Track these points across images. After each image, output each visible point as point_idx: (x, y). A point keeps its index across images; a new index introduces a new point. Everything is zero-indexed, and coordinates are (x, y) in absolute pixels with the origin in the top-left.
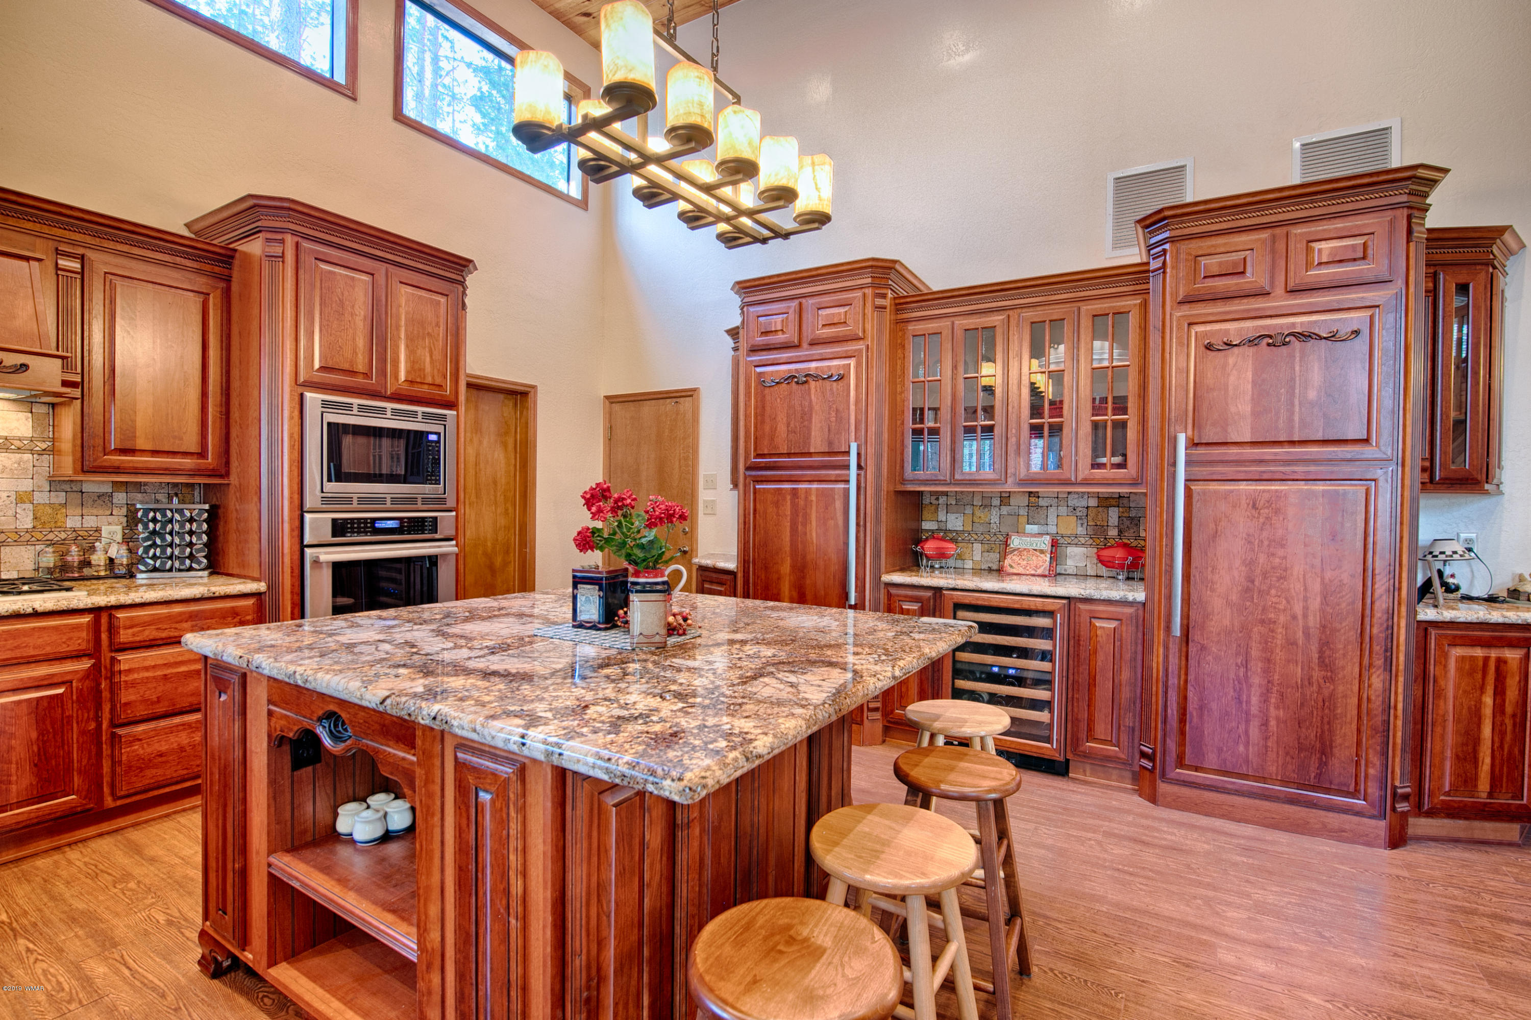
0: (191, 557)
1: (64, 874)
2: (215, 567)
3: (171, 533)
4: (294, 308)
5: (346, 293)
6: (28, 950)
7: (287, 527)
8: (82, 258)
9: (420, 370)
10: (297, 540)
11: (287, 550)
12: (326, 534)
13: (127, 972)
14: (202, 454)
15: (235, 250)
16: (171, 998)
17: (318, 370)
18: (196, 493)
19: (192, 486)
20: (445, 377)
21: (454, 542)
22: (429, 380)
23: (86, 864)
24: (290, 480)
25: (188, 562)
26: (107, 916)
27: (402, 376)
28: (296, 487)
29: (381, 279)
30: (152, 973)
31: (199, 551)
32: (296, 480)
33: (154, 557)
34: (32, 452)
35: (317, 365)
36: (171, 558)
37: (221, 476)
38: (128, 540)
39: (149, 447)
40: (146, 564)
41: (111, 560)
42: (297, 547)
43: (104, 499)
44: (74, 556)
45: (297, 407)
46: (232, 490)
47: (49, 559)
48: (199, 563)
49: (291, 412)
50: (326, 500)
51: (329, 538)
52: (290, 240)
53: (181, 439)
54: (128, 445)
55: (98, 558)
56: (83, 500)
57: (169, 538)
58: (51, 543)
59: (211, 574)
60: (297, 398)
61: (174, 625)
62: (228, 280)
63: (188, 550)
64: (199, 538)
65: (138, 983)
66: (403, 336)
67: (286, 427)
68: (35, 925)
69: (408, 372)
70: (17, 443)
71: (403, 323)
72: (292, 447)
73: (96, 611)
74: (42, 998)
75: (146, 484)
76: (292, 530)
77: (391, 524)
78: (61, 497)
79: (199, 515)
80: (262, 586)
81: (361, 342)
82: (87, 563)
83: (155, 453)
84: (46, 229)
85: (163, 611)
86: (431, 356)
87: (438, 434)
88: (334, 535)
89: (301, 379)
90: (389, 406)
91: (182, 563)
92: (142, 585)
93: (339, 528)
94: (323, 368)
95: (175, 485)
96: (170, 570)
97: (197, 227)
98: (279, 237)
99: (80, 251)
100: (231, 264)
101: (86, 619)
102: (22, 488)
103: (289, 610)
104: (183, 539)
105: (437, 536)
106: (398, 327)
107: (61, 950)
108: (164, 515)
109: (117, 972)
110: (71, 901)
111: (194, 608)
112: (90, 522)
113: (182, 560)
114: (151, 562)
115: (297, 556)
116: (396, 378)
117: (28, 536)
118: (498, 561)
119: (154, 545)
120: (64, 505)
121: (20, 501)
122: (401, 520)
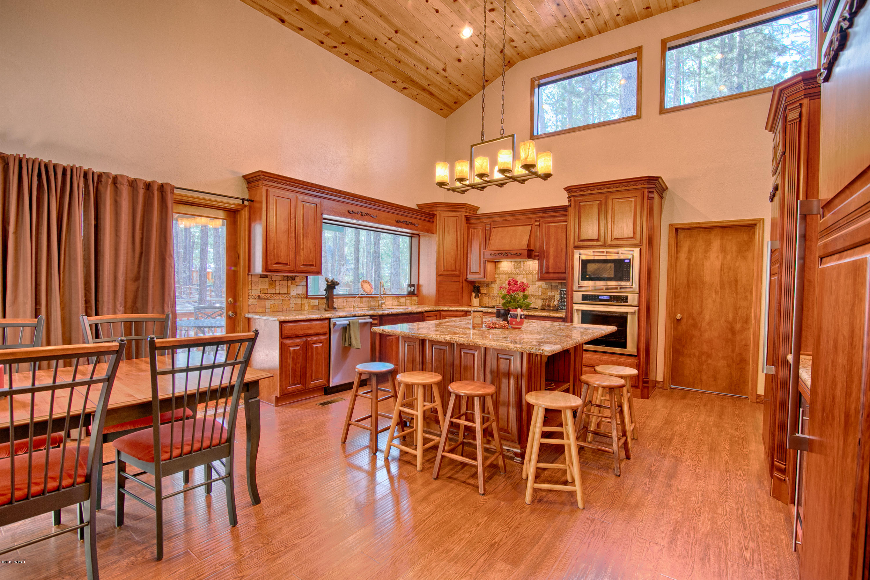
4: (573, 222)
5: (590, 211)
8: (540, 221)
9: (622, 233)
10: (572, 301)
12: (580, 300)
14: (565, 273)
17: (580, 241)
20: (635, 233)
22: (626, 236)
24: (571, 281)
28: (572, 283)
39: (552, 271)
41: (555, 305)
42: (572, 304)
43: (556, 287)
44: (547, 304)
45: (573, 255)
47: (542, 304)
49: (571, 257)
50: (581, 287)
52: (572, 199)
53: (560, 269)
54: (548, 272)
56: (551, 288)
58: (544, 299)
60: (573, 252)
67: (570, 263)
70: (536, 271)
72: (571, 269)
76: (571, 298)
77: (605, 297)
81: (595, 228)
82: (549, 305)
83: (554, 273)
84: (533, 216)
86: (627, 226)
88: (583, 300)
89: (574, 246)
90: (606, 250)
93: (585, 298)
99: (538, 219)
102: (540, 284)
105: (628, 304)
112: (553, 294)
117: (540, 297)
118: (738, 326)
120: (548, 289)
121: (539, 287)
122: (610, 296)
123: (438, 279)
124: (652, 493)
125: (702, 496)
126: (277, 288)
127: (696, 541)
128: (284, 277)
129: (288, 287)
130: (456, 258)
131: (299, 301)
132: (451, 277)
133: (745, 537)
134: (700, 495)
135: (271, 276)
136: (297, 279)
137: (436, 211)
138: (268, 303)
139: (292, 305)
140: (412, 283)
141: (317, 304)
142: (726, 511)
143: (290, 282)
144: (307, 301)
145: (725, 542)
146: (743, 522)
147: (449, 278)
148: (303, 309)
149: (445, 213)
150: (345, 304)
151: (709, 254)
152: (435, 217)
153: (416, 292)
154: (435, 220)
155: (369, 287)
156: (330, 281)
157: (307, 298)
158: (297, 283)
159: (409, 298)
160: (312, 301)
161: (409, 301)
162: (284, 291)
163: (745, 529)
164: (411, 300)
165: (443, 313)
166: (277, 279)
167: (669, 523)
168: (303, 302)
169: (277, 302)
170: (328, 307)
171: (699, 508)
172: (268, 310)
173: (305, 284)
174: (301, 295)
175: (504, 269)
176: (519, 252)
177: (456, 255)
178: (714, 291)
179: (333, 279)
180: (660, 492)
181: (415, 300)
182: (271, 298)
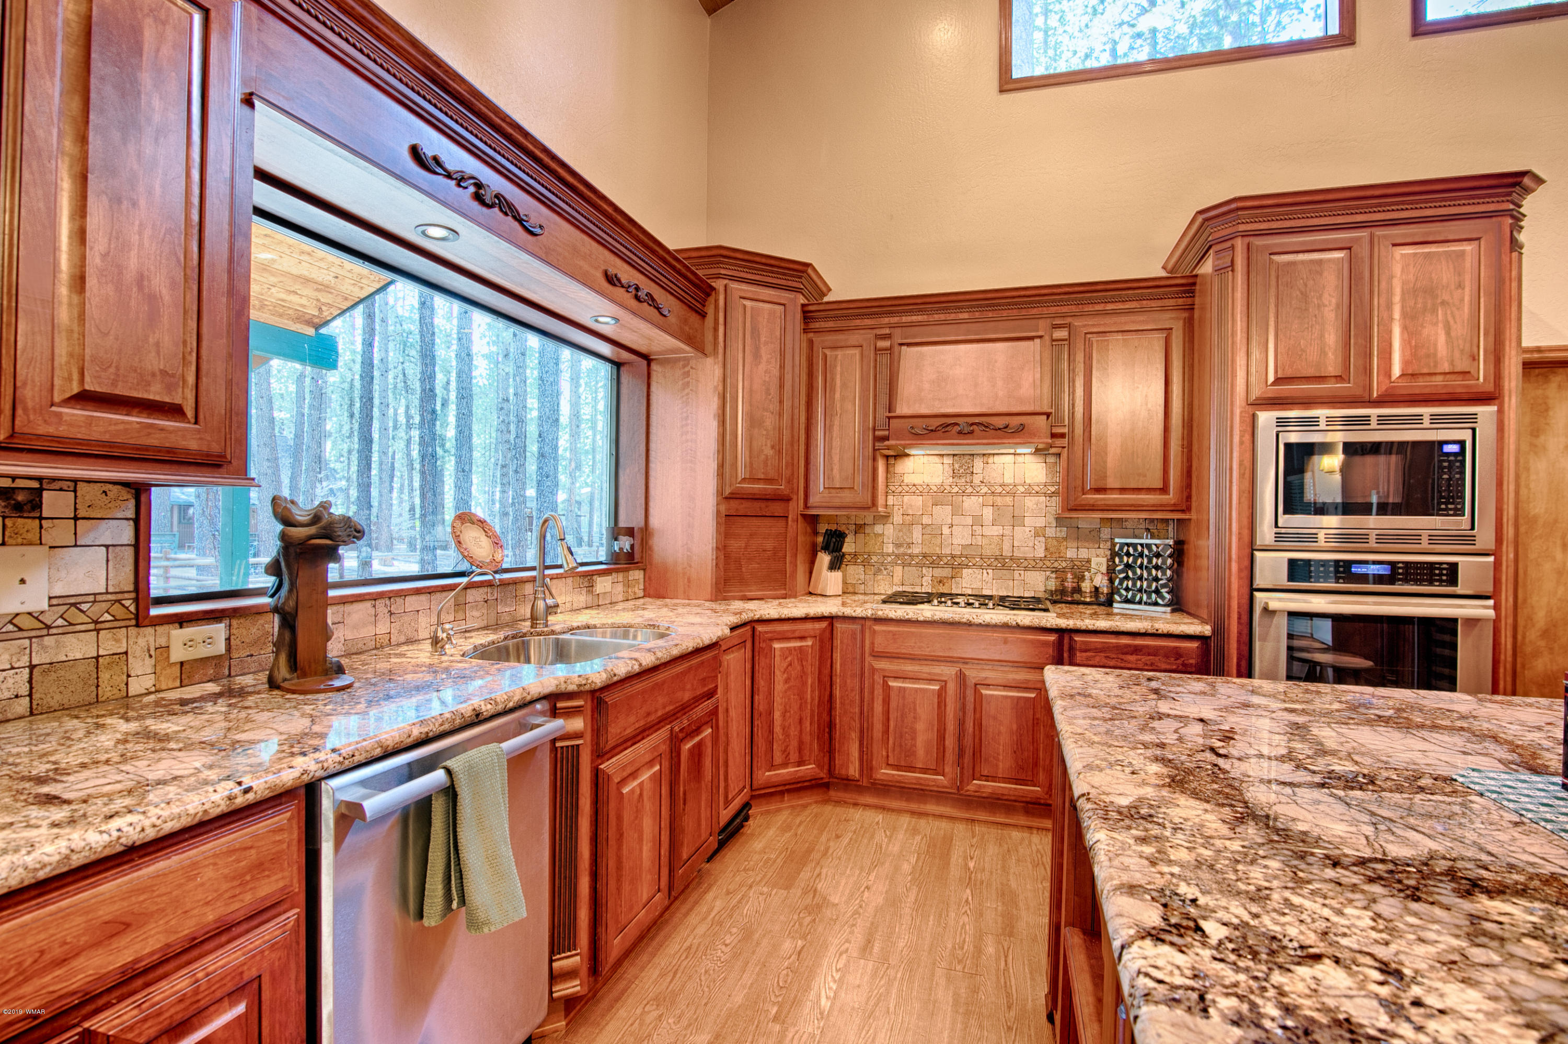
0: (1157, 591)
1: (1021, 850)
2: (1178, 606)
3: (1141, 567)
4: (1245, 319)
5: (1311, 283)
6: (967, 901)
7: (1234, 567)
8: (1069, 326)
9: (1428, 356)
10: (1246, 582)
11: (1235, 594)
12: (1282, 578)
13: (1003, 963)
14: (1164, 490)
15: (1196, 276)
16: (1012, 1013)
17: (1274, 384)
18: (1170, 528)
19: (1166, 521)
20: (1474, 358)
21: (1491, 602)
22: (1446, 367)
23: (1038, 851)
24: (1239, 514)
25: (1154, 596)
26: (1022, 905)
27: (1396, 371)
28: (1246, 522)
29: (1363, 251)
30: (1016, 979)
31: (1163, 586)
32: (1246, 513)
33: (1127, 589)
34: (1045, 494)
35: (1271, 378)
36: (1140, 590)
37: (1183, 511)
38: (1111, 572)
39: (1117, 485)
40: (1121, 596)
41: (1097, 589)
42: (1246, 591)
43: (1094, 534)
44: (1069, 585)
45: (1249, 429)
46: (1193, 525)
47: (1052, 585)
48: (1163, 598)
49: (1241, 436)
50: (1279, 537)
51: (1283, 581)
52: (1239, 243)
53: (1145, 476)
54: (1101, 485)
55: (1086, 586)
56: (1078, 535)
57: (1139, 571)
58: (1056, 571)
59: (1173, 611)
60: (1249, 420)
61: (1121, 656)
62: (1191, 308)
63: (1154, 585)
64: (1164, 573)
65: (1002, 981)
66: (1397, 315)
67: (1236, 454)
68: (982, 883)
69: (1405, 363)
70: (1037, 488)
71: (1397, 298)
72: (1242, 476)
73: (1060, 631)
74: (950, 946)
75: (1127, 520)
76: (1240, 570)
77: (1373, 570)
78: (1063, 532)
79: (1164, 550)
80: (1207, 630)
81: (1332, 338)
82: (1078, 590)
83: (1123, 490)
84: (1045, 311)
85: (1113, 640)
86: (1448, 333)
87: (1462, 443)
88: (1291, 578)
89: (1253, 397)
90: (1374, 412)
91: (1149, 597)
92: (1117, 614)
93: (1297, 570)
94: (1278, 381)
95: (1152, 521)
96: (1140, 603)
97: (1170, 266)
98: (1228, 244)
99: (1068, 320)
100: (1193, 292)
101: (1052, 638)
102: (1038, 525)
103: (1235, 660)
104: (1150, 574)
105: (1459, 590)
106: (1389, 306)
107: (981, 915)
108: (1135, 549)
109: (998, 959)
110: (1011, 877)
111: (1139, 642)
112: (1084, 554)
113: (1149, 594)
114: (1124, 592)
115: (1245, 601)
116: (1388, 374)
117: (1041, 564)
119: (1127, 578)
120: (1065, 539)
121: (1037, 535)
122: (1393, 564)
123: (723, 508)
130: (780, 440)
131: (77, 647)
132: (762, 504)
136: (53, 503)
137: (718, 276)
140: (622, 524)
141: (221, 648)
144: (148, 637)
147: (757, 505)
148: (106, 691)
149: (744, 287)
150: (382, 628)
151: (1542, 438)
152: (711, 299)
153: (637, 557)
154: (710, 310)
155: (485, 542)
156: (301, 516)
157: (140, 620)
158: (59, 533)
159: (620, 577)
160: (178, 634)
161: (620, 588)
164: (627, 584)
165: (760, 628)
170: (293, 664)
173: (126, 534)
174: (95, 611)
175: (916, 479)
176: (1016, 421)
177: (780, 430)
178: (1559, 542)
179: (325, 506)
181: (637, 580)
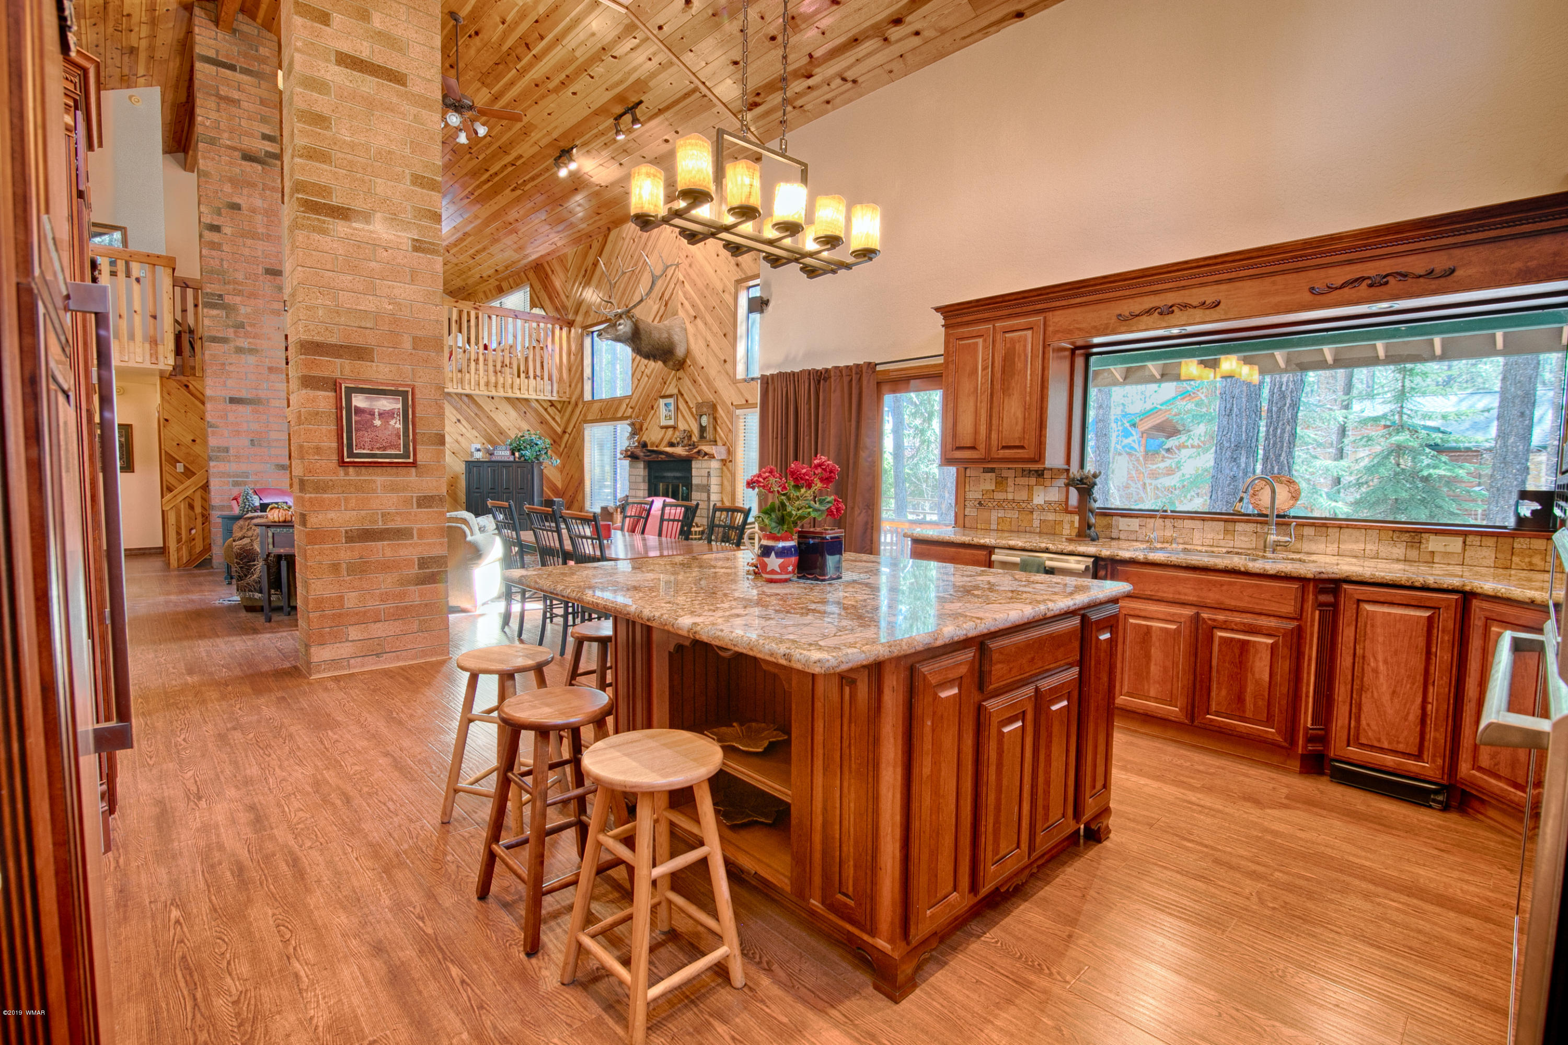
124: (391, 910)
125: (297, 976)
126: (1009, 489)
127: (261, 884)
128: (1023, 470)
129: (1030, 488)
131: (1051, 517)
133: (182, 941)
134: (302, 974)
135: (1001, 469)
138: (994, 515)
139: (1036, 523)
142: (230, 974)
143: (1033, 481)
144: (1068, 517)
145: (215, 910)
146: (188, 970)
148: (1057, 532)
157: (1066, 511)
158: (1048, 483)
162: (1023, 495)
163: (184, 957)
166: (1011, 474)
167: (319, 881)
168: (1058, 518)
169: (1010, 514)
171: (286, 942)
172: (994, 527)
174: (1055, 506)
180: (379, 922)
182: (1000, 505)
